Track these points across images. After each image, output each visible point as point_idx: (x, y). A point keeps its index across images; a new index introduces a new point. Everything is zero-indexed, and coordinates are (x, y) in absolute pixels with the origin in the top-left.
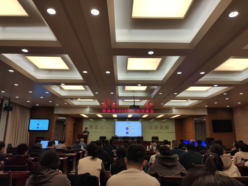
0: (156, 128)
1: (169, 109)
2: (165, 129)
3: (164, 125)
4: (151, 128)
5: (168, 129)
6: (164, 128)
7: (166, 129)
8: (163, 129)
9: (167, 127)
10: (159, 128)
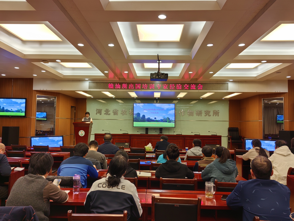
0: (199, 113)
1: (222, 82)
2: (213, 116)
3: (211, 109)
4: (191, 114)
5: (218, 116)
6: (211, 113)
7: (215, 115)
8: (210, 116)
9: (216, 113)
10: (203, 114)
